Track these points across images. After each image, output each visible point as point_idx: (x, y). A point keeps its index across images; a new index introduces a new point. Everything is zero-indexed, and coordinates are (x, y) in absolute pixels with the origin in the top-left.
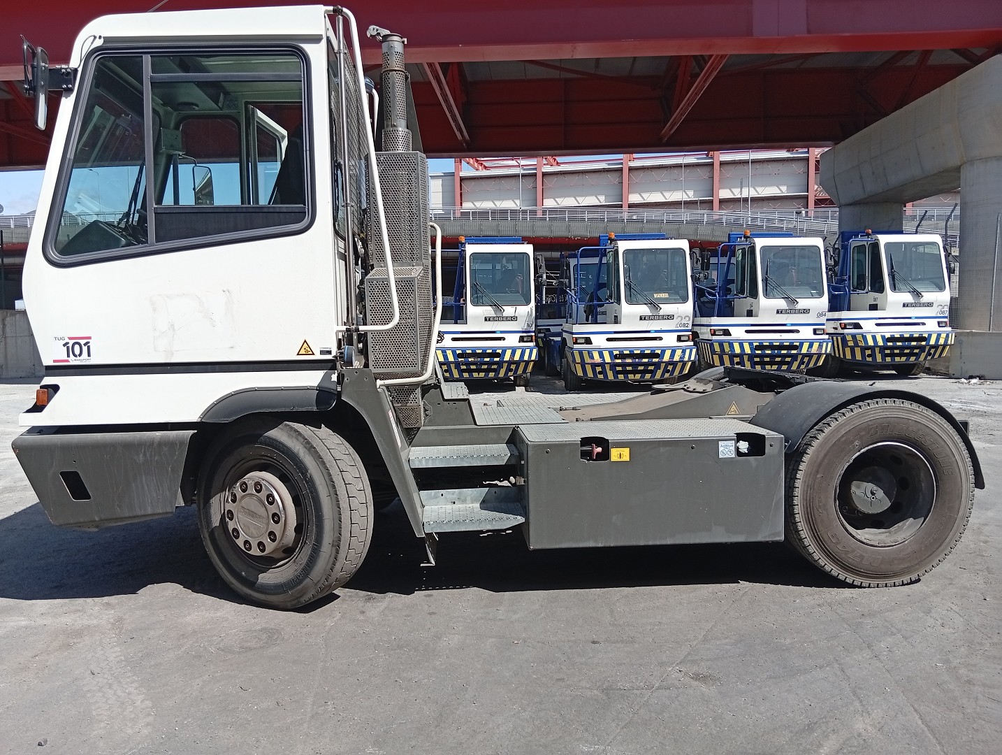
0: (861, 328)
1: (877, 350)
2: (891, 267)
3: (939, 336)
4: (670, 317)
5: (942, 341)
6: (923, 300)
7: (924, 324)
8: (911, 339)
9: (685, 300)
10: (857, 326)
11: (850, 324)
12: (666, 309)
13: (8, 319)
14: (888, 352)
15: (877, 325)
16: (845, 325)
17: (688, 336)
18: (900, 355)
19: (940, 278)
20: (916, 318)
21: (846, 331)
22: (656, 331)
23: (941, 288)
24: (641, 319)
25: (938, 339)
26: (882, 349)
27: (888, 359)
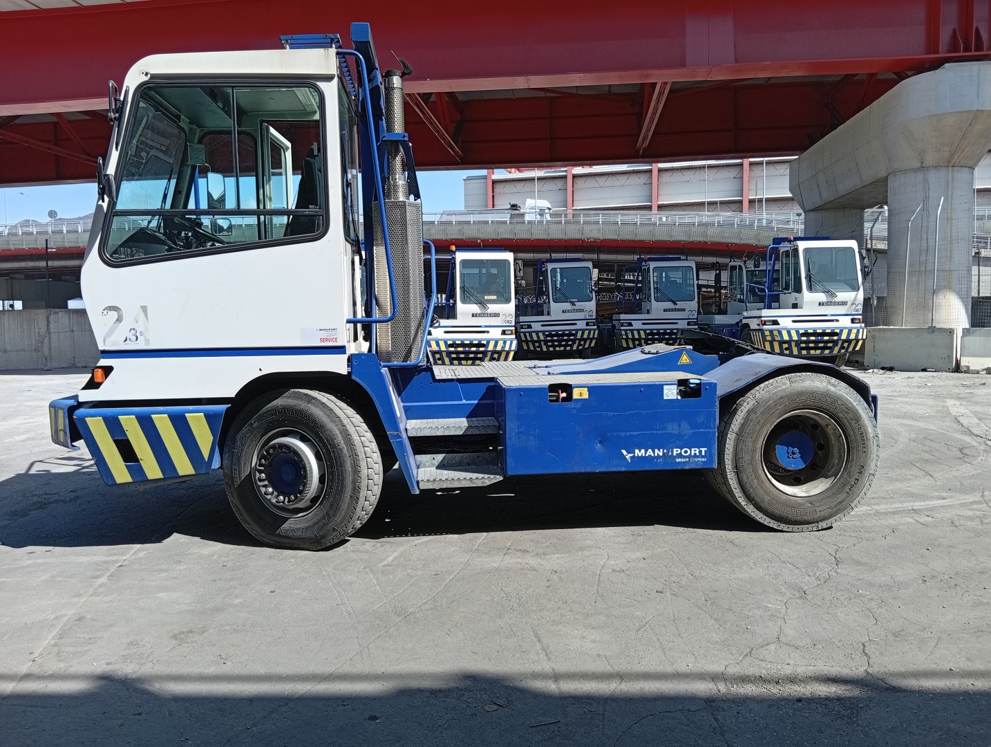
0: (779, 324)
1: (793, 344)
2: (808, 270)
3: (850, 331)
4: (497, 315)
5: (852, 336)
6: (837, 300)
7: (837, 321)
8: (824, 334)
9: (508, 301)
10: (775, 323)
11: (769, 321)
12: (493, 308)
13: (52, 317)
14: (803, 345)
15: (794, 321)
16: (765, 321)
17: (512, 331)
18: (815, 348)
19: (855, 279)
20: (832, 315)
21: (765, 327)
22: (486, 326)
23: (855, 288)
24: (473, 316)
25: (849, 334)
26: (798, 343)
27: (804, 352)
